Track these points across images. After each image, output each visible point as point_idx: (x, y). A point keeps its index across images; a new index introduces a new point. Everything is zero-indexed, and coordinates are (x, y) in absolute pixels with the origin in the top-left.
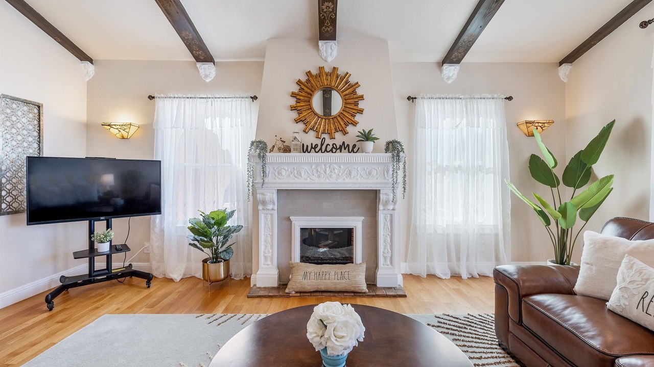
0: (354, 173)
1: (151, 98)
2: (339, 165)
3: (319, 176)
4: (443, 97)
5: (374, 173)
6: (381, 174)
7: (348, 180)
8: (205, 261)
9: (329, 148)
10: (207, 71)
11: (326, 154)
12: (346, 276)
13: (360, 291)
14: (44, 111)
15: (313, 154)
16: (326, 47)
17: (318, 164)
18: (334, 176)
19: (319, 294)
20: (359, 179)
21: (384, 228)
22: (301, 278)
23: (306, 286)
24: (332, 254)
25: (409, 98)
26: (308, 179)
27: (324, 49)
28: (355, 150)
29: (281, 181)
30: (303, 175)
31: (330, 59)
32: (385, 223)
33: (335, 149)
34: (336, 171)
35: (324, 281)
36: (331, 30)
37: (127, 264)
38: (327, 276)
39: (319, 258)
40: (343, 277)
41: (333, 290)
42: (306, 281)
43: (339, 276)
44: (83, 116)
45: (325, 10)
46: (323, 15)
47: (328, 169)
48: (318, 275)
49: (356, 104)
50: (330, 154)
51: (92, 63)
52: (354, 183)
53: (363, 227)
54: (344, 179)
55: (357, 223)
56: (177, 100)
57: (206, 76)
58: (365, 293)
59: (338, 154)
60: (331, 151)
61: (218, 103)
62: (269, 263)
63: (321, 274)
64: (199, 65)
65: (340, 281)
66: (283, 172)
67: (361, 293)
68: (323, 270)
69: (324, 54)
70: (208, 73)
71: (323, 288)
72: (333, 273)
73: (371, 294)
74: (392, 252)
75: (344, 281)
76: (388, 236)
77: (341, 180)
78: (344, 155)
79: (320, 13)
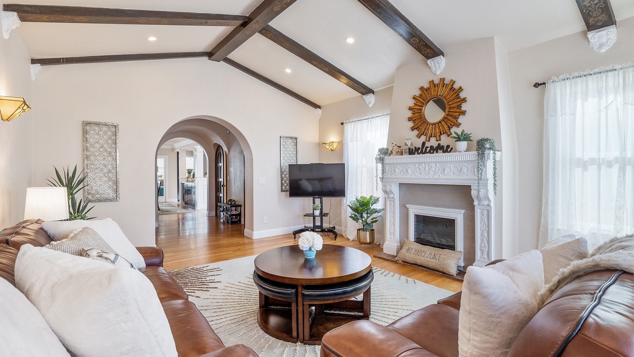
0: (447, 170)
1: (342, 124)
2: (436, 163)
3: (420, 173)
4: (585, 74)
5: (465, 170)
6: (471, 170)
7: (442, 176)
8: (359, 230)
9: (428, 149)
10: (370, 99)
11: (426, 155)
12: (437, 257)
13: (448, 273)
14: (298, 140)
15: (416, 156)
16: (434, 63)
17: (420, 163)
18: (432, 173)
19: (416, 266)
20: (452, 175)
21: (481, 223)
22: (405, 251)
23: (407, 258)
24: (440, 241)
25: (537, 85)
26: (413, 175)
27: (433, 65)
28: (449, 150)
29: (396, 177)
30: (409, 172)
31: (438, 72)
32: (482, 218)
33: (433, 150)
34: (433, 169)
35: (420, 257)
36: (430, 51)
37: (331, 226)
38: (423, 254)
39: (429, 241)
40: (434, 258)
41: (427, 266)
42: (407, 254)
43: (432, 256)
44: (317, 140)
45: (414, 43)
46: (416, 46)
47: (427, 168)
48: (418, 252)
49: (459, 107)
50: (429, 154)
51: (320, 108)
52: (447, 179)
53: (464, 219)
54: (439, 176)
55: (458, 215)
56: (353, 123)
57: (370, 103)
58: (452, 276)
59: (435, 154)
60: (430, 152)
61: (374, 121)
62: (393, 237)
63: (419, 251)
64: (364, 97)
65: (431, 260)
66: (397, 170)
67: (449, 275)
68: (422, 249)
69: (434, 69)
70: (370, 101)
71: (419, 262)
72: (428, 253)
73: (458, 278)
74: (488, 247)
75: (434, 261)
76: (485, 231)
77: (436, 177)
78: (440, 155)
79: (413, 46)
